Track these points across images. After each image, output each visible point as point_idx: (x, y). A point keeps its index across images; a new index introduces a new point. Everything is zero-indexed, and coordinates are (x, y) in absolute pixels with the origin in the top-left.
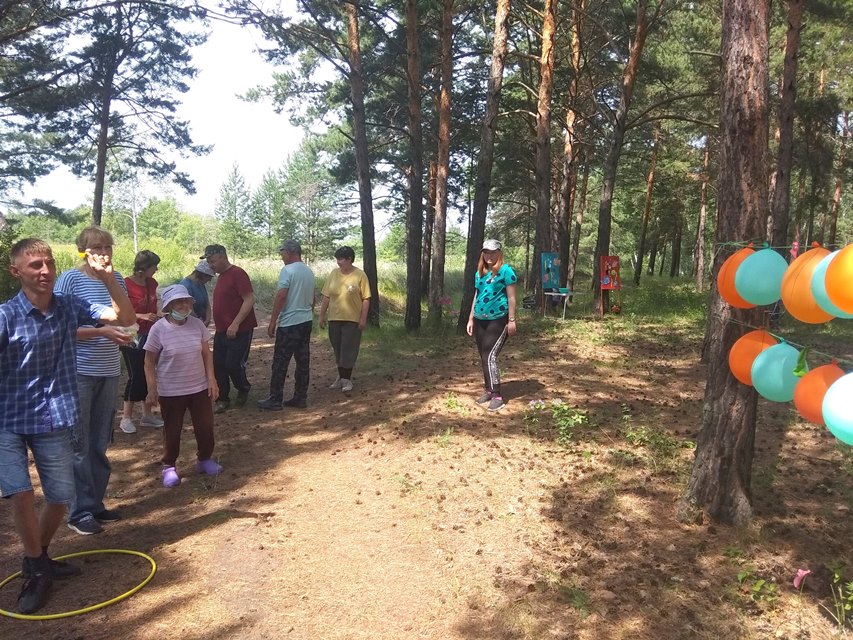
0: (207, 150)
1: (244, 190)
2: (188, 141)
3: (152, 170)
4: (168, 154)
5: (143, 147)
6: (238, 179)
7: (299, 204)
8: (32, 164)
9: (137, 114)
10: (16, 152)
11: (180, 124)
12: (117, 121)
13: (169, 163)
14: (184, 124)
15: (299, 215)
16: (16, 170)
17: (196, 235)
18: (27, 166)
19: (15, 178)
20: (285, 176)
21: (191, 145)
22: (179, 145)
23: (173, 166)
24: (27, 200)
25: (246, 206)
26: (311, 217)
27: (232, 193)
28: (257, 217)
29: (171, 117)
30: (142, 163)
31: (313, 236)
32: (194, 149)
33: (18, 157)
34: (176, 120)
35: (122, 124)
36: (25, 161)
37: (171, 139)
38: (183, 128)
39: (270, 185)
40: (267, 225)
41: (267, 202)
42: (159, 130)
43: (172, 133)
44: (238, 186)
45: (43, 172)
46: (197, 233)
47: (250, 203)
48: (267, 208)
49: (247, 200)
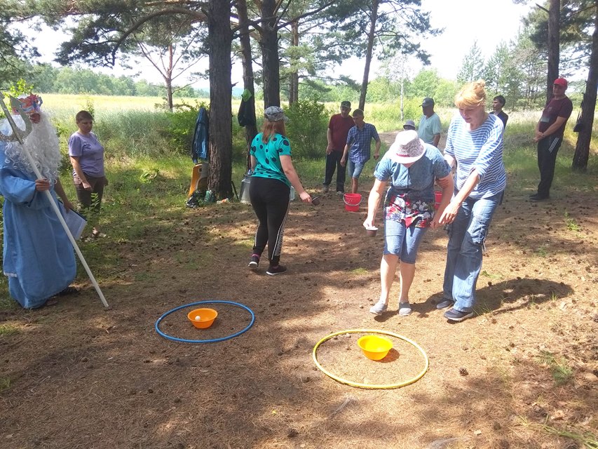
0: (440, 32)
1: (480, 58)
2: (428, 26)
3: (404, 50)
4: (415, 37)
5: (398, 34)
6: (476, 50)
7: (523, 66)
8: (340, 52)
9: (396, 11)
10: (332, 45)
11: (424, 15)
12: (383, 18)
13: (416, 43)
14: (427, 14)
15: (522, 75)
16: (332, 57)
17: (449, 94)
18: (338, 54)
19: (332, 62)
20: (514, 44)
21: (430, 29)
22: (422, 30)
23: (419, 46)
24: (336, 76)
25: (480, 70)
26: (533, 76)
27: (471, 62)
28: (488, 79)
29: (418, 10)
30: (398, 45)
31: (533, 91)
32: (432, 32)
33: (333, 48)
34: (421, 12)
35: (387, 19)
36: (336, 50)
37: (418, 26)
38: (426, 17)
39: (502, 53)
40: (496, 84)
41: (497, 66)
42: (410, 21)
43: (418, 22)
44: (476, 55)
45: (346, 57)
46: (449, 92)
47: (483, 68)
48: (497, 71)
49: (481, 65)
